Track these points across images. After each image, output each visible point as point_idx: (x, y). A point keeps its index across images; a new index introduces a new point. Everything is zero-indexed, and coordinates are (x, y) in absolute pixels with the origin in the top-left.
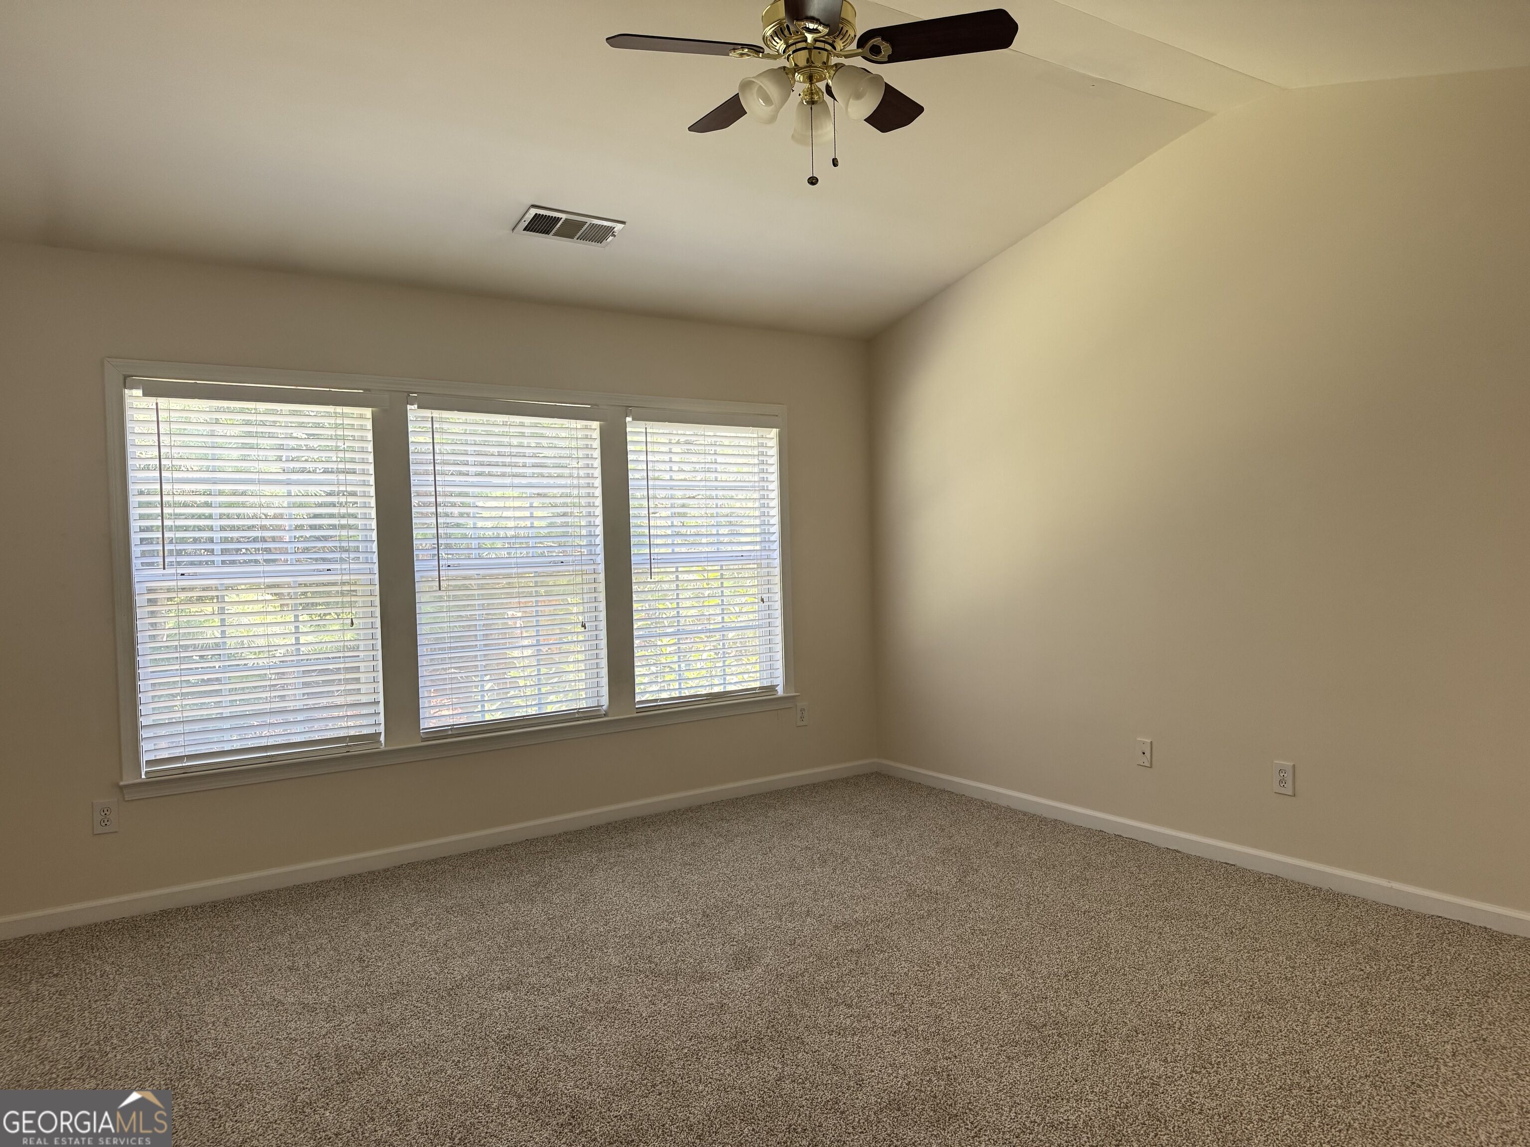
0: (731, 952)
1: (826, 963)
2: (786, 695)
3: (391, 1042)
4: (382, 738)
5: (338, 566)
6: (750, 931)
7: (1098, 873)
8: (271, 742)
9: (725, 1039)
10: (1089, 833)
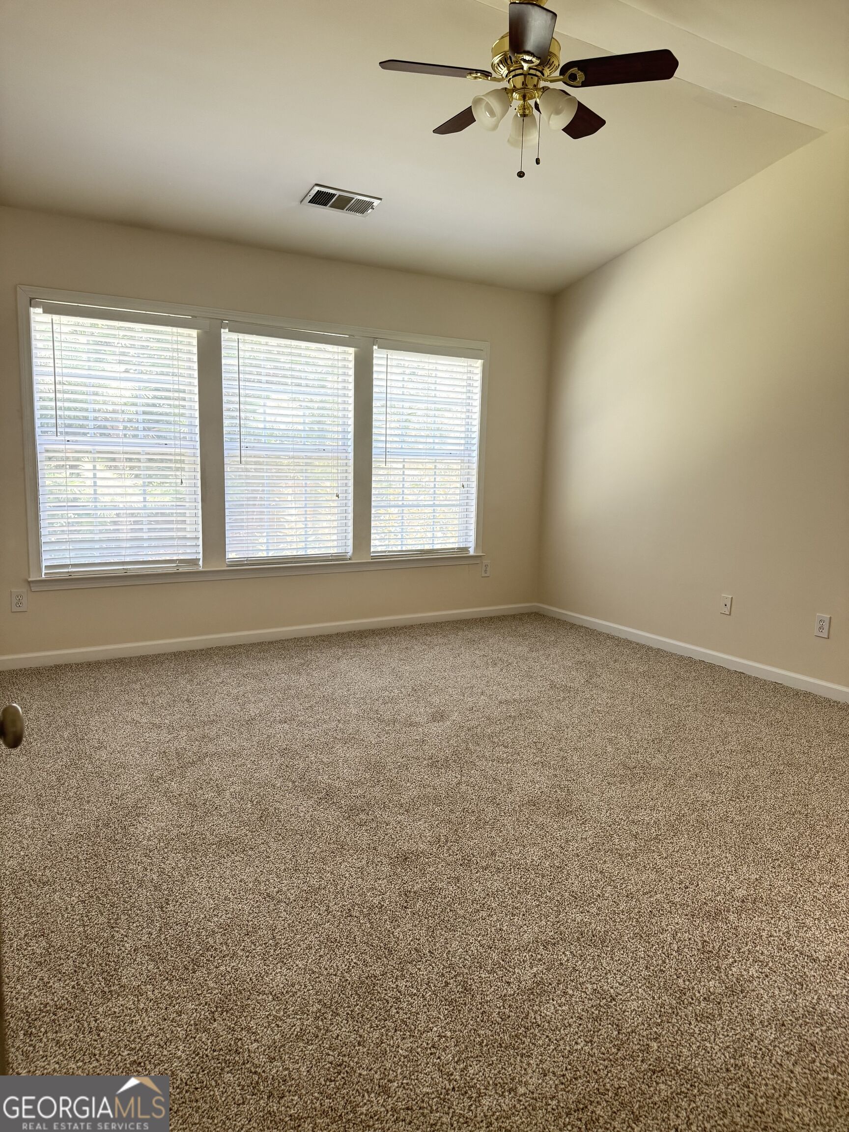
0: (430, 712)
1: (492, 722)
2: (475, 554)
3: (211, 748)
4: (201, 563)
5: (172, 442)
6: (443, 701)
7: (684, 683)
8: (128, 559)
9: (425, 759)
10: (681, 658)
